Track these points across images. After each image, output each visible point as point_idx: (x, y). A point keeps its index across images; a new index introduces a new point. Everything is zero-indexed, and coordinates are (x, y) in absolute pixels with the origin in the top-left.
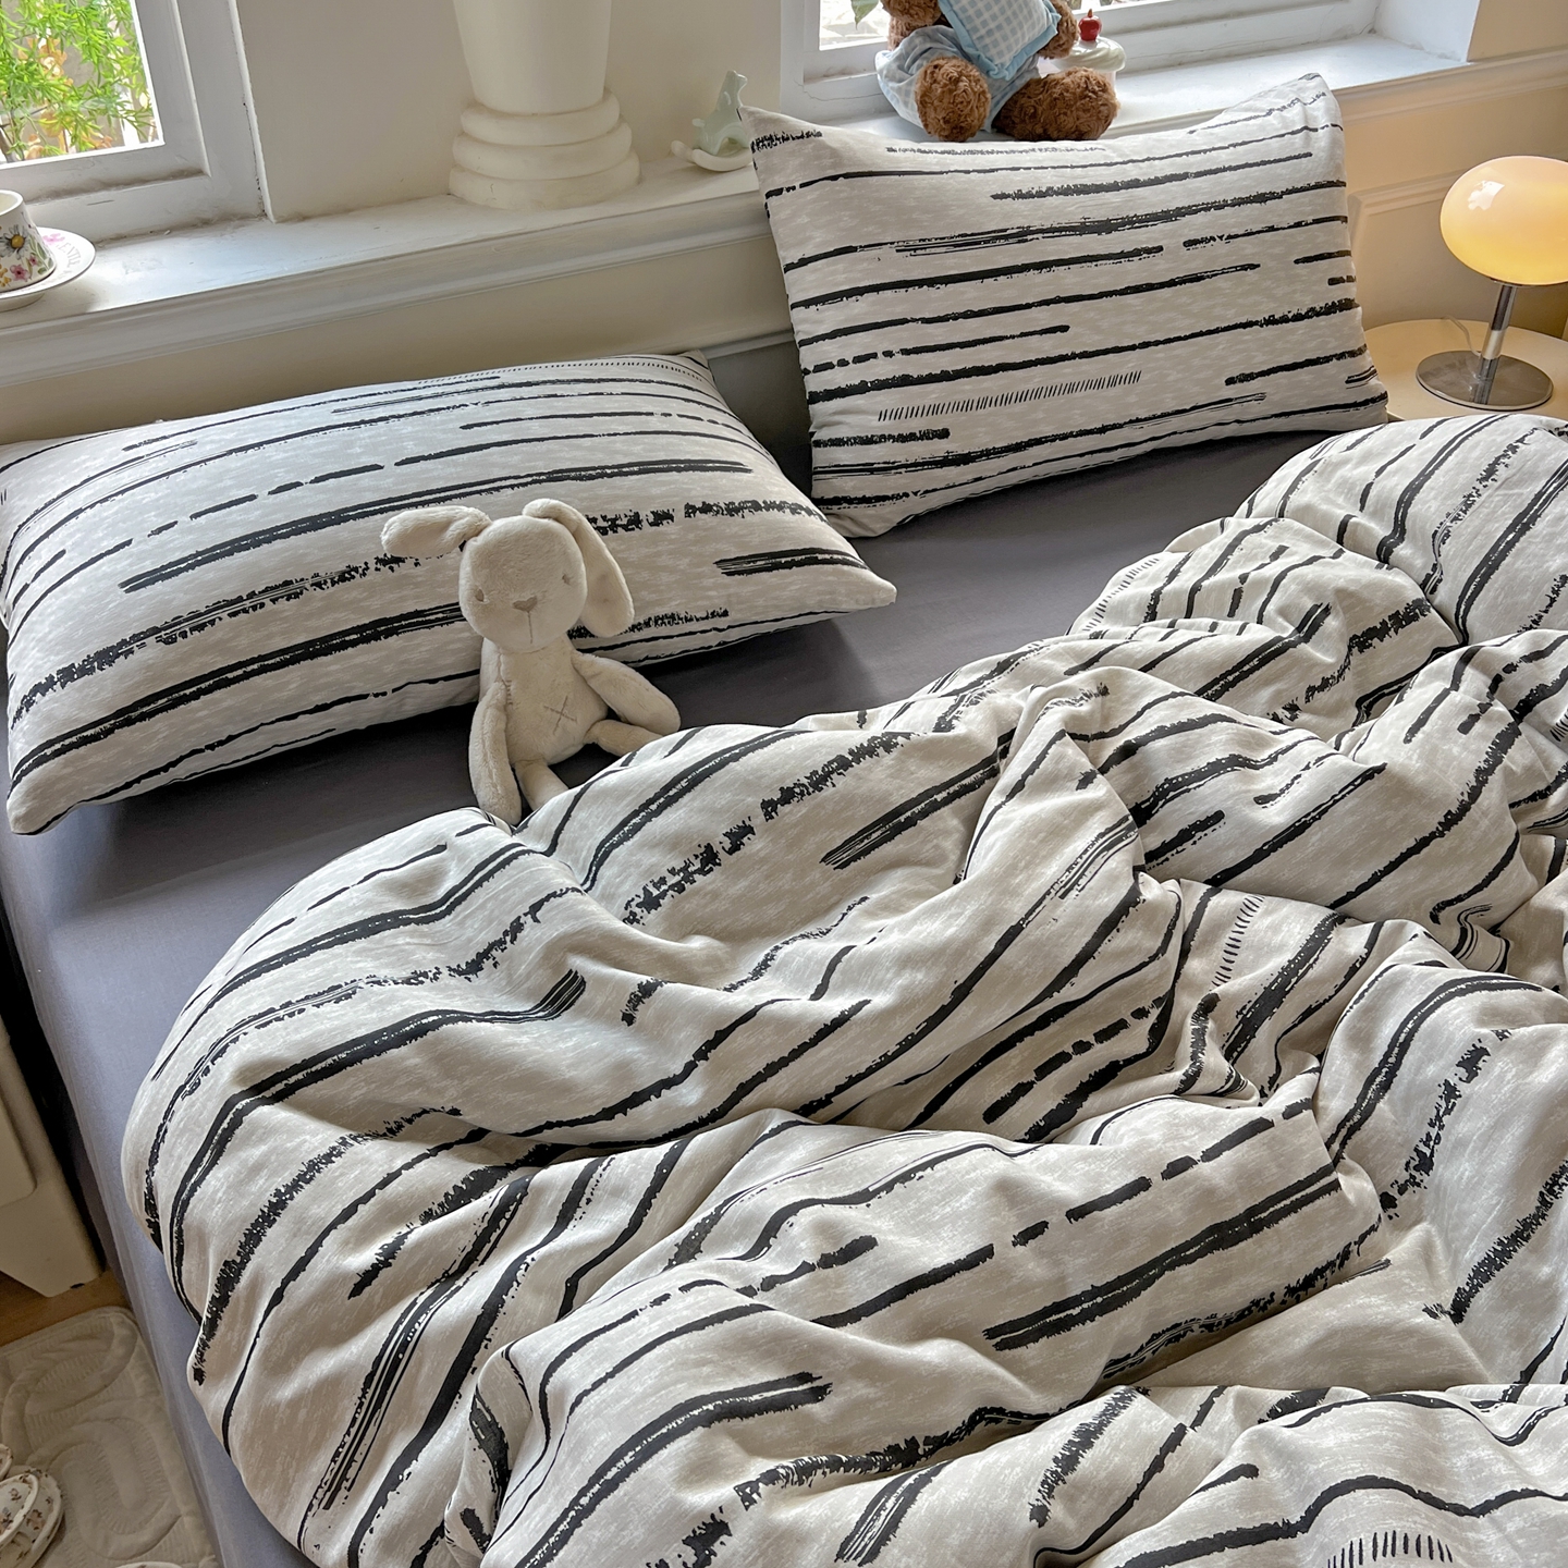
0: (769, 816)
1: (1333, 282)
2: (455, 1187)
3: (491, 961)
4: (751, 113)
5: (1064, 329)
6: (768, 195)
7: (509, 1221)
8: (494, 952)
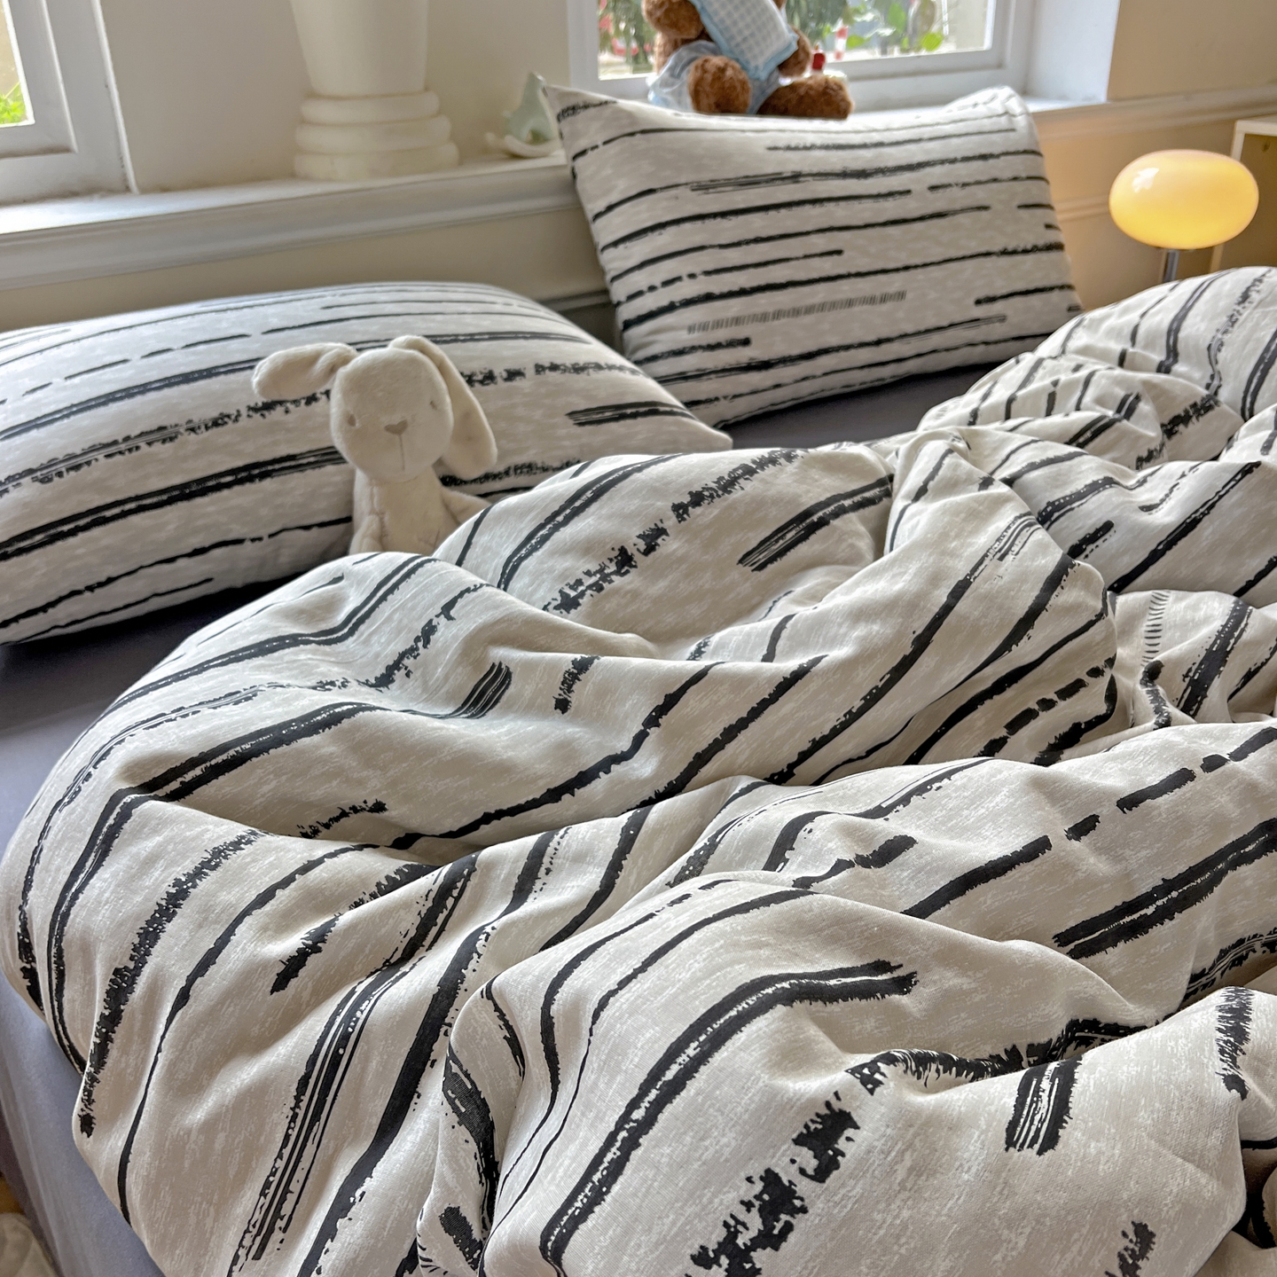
0: (681, 518)
1: (1048, 226)
2: (387, 878)
3: (403, 672)
4: (555, 90)
5: (839, 252)
6: (575, 157)
7: (457, 899)
8: (406, 662)
